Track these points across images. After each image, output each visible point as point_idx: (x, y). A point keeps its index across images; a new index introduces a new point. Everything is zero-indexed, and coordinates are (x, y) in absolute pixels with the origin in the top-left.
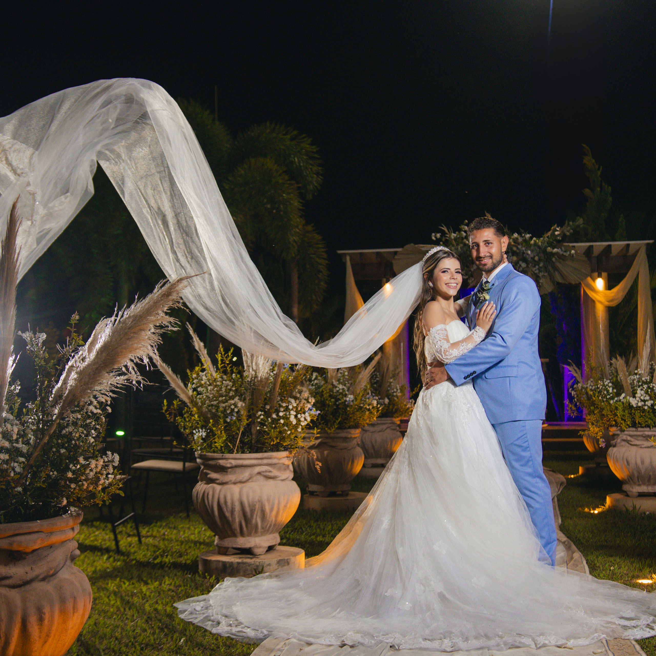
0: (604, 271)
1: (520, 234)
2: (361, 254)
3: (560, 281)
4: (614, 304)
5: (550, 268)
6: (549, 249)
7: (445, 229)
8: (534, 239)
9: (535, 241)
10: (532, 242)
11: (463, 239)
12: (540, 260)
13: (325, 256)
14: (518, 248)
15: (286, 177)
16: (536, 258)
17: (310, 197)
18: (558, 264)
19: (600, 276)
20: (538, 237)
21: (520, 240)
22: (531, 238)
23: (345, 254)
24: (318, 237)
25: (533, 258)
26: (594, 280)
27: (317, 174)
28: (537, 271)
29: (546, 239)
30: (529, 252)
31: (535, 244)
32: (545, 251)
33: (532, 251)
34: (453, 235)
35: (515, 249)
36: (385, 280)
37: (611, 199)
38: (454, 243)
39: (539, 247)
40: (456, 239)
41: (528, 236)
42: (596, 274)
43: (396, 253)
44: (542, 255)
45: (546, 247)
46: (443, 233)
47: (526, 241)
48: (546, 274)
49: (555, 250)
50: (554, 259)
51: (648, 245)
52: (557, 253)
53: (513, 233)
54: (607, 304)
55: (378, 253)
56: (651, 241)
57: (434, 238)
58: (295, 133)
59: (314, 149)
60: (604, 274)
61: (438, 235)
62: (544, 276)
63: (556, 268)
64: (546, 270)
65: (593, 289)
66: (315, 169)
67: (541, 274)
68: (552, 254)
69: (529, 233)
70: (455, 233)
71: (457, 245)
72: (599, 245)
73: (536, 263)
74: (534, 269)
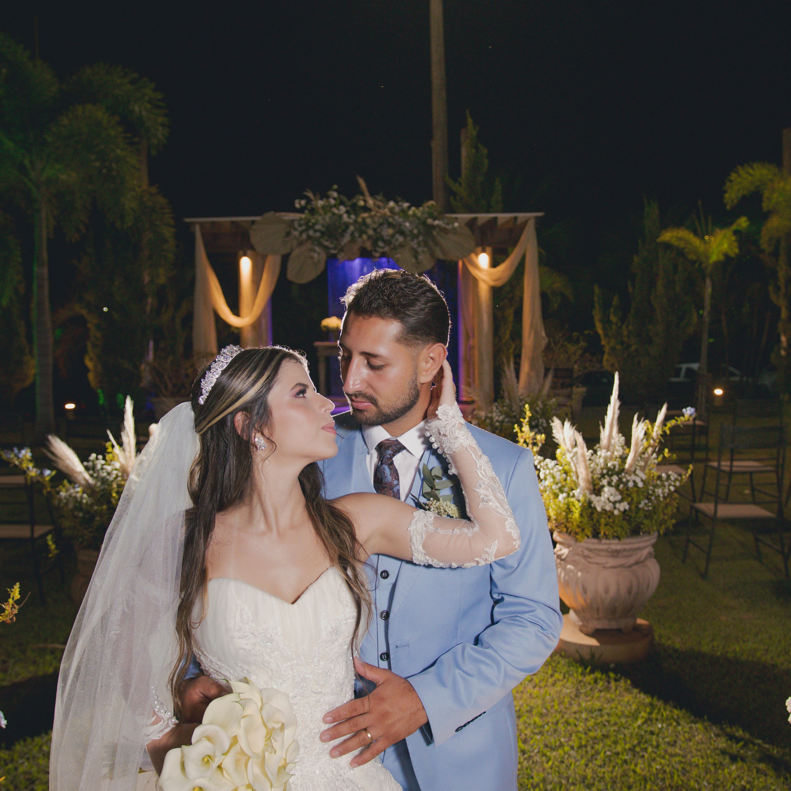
0: (489, 246)
1: (396, 202)
2: (213, 223)
3: (441, 257)
4: (499, 284)
5: (431, 243)
6: (430, 221)
7: (310, 195)
8: (413, 209)
9: (414, 212)
10: (411, 212)
11: (331, 207)
12: (419, 233)
13: (172, 222)
14: (394, 219)
15: (120, 129)
16: (415, 231)
17: (154, 153)
18: (439, 239)
19: (484, 251)
20: (418, 206)
21: (397, 209)
22: (409, 208)
23: (194, 223)
24: (162, 200)
25: (411, 231)
26: (477, 255)
27: (163, 125)
28: (415, 246)
29: (427, 209)
30: (407, 224)
31: (414, 215)
32: (424, 223)
33: (411, 223)
34: (320, 203)
35: (391, 220)
36: (241, 252)
37: (486, 161)
38: (321, 211)
39: (419, 219)
40: (323, 207)
41: (406, 205)
42: (479, 249)
43: (253, 222)
44: (421, 227)
45: (426, 219)
46: (309, 200)
47: (404, 212)
48: (425, 249)
49: (437, 222)
50: (435, 233)
51: (537, 218)
52: (438, 226)
53: (388, 200)
54: (492, 283)
55: (232, 222)
56: (541, 214)
57: (297, 206)
58: (136, 75)
59: (159, 96)
60: (489, 249)
61: (303, 202)
62: (423, 252)
63: (436, 243)
64: (426, 244)
65: (476, 266)
66: (160, 120)
67: (420, 250)
68: (433, 227)
69: (407, 202)
70: (322, 199)
71: (325, 214)
72: (483, 217)
73: (414, 237)
74: (412, 244)
